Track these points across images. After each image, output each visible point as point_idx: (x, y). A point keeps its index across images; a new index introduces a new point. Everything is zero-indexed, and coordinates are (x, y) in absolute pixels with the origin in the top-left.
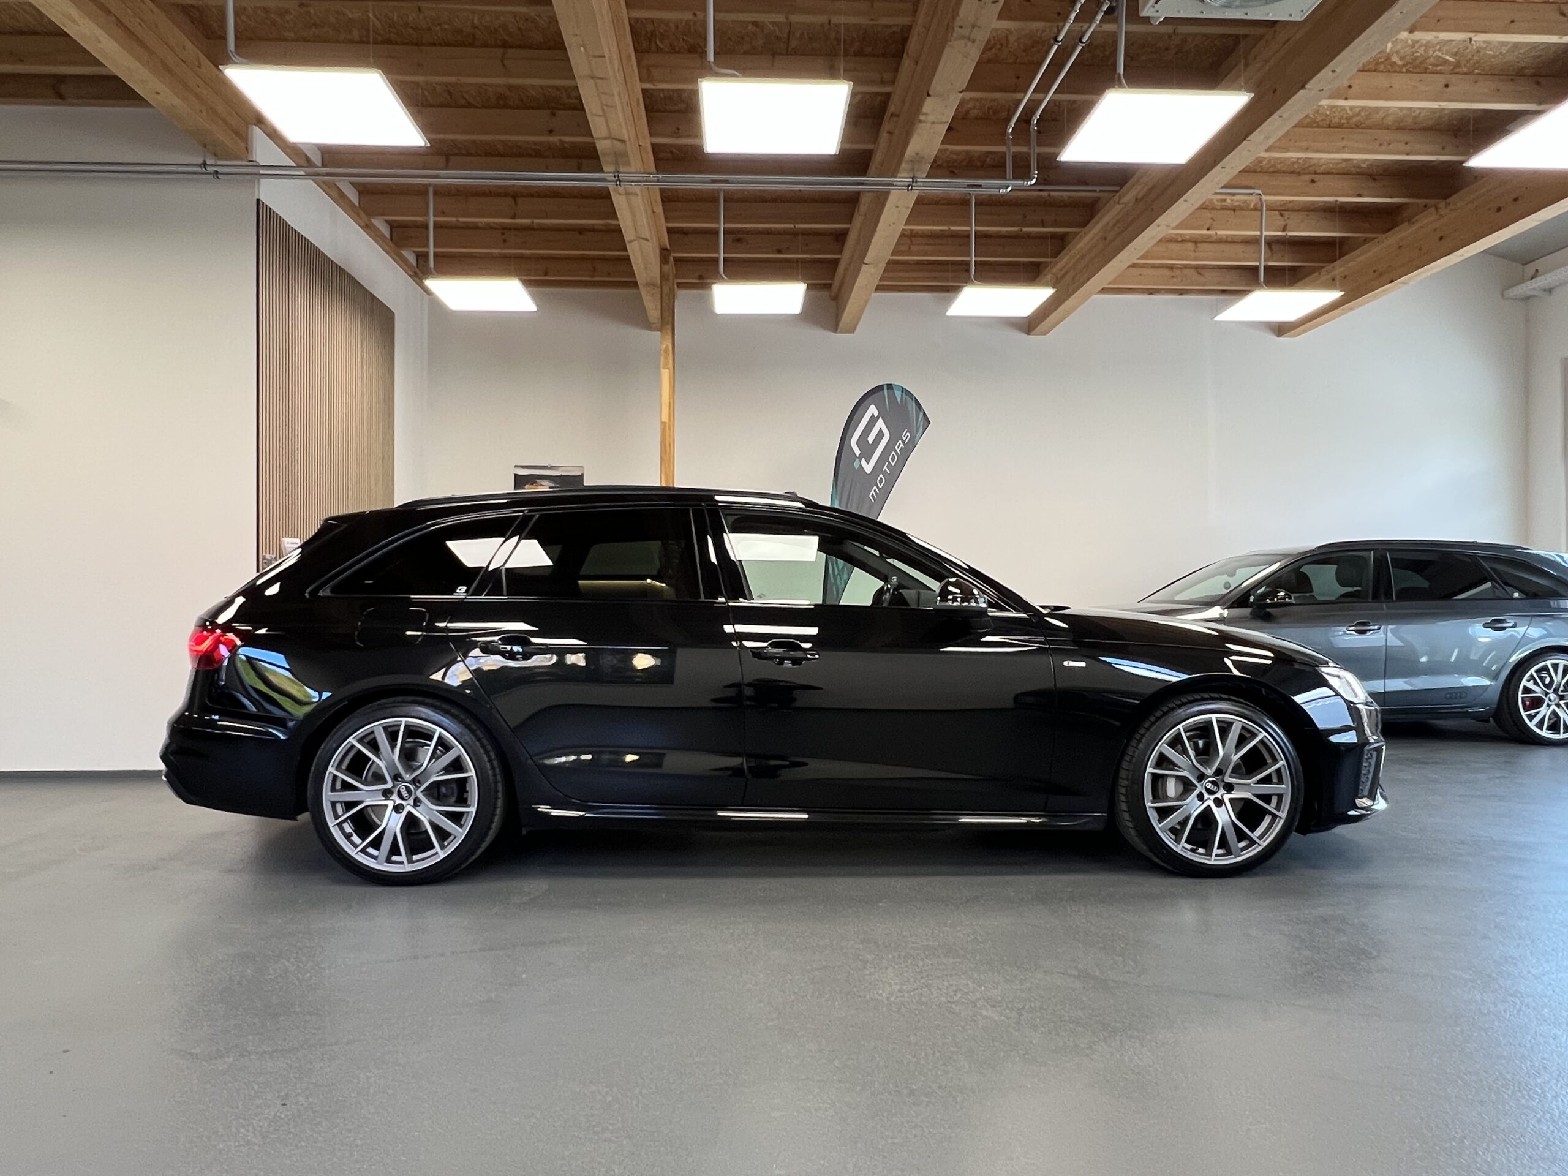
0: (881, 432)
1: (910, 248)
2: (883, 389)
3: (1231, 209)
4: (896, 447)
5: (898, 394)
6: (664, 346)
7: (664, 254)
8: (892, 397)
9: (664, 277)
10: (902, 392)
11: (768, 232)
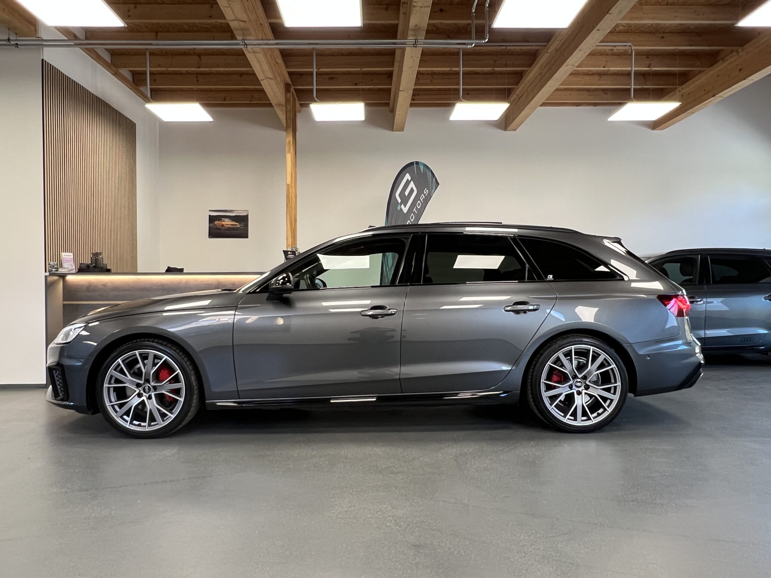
0: (412, 191)
1: (431, 81)
2: (414, 165)
3: (618, 55)
4: (421, 198)
5: (422, 168)
6: (288, 141)
7: (287, 87)
8: (418, 168)
9: (287, 100)
10: (424, 166)
11: (349, 73)
